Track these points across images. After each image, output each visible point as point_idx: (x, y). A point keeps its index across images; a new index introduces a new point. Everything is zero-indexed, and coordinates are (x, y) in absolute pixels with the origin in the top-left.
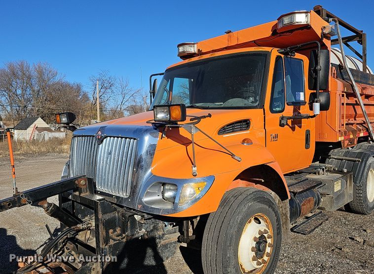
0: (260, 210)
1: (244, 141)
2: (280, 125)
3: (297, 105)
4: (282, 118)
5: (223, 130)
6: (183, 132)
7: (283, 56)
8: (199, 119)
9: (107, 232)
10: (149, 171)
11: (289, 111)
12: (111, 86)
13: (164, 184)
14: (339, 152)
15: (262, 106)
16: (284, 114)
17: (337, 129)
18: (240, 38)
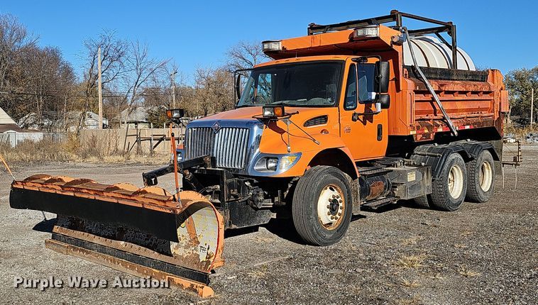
0: (334, 182)
1: (322, 132)
2: (353, 120)
3: (368, 103)
4: (355, 114)
5: (307, 124)
6: (280, 123)
7: (356, 63)
8: (290, 115)
9: (229, 191)
10: (258, 150)
11: (361, 108)
12: (120, 56)
13: (268, 158)
14: (423, 148)
15: (337, 105)
16: (357, 111)
17: (408, 124)
18: (322, 41)
